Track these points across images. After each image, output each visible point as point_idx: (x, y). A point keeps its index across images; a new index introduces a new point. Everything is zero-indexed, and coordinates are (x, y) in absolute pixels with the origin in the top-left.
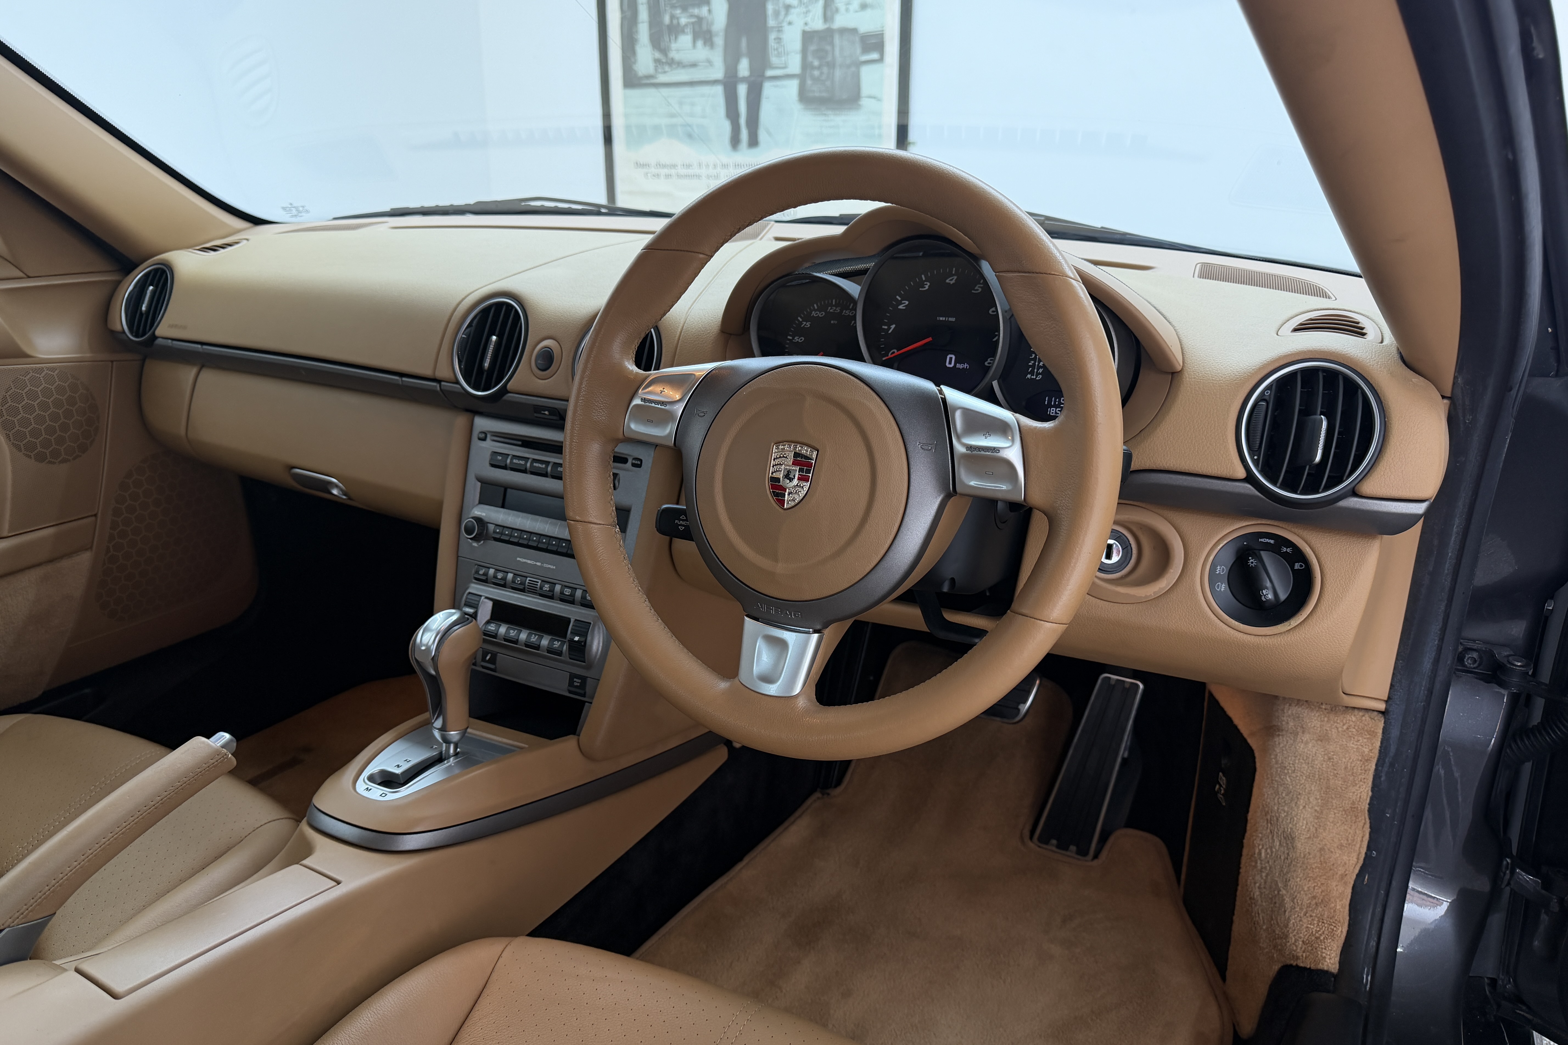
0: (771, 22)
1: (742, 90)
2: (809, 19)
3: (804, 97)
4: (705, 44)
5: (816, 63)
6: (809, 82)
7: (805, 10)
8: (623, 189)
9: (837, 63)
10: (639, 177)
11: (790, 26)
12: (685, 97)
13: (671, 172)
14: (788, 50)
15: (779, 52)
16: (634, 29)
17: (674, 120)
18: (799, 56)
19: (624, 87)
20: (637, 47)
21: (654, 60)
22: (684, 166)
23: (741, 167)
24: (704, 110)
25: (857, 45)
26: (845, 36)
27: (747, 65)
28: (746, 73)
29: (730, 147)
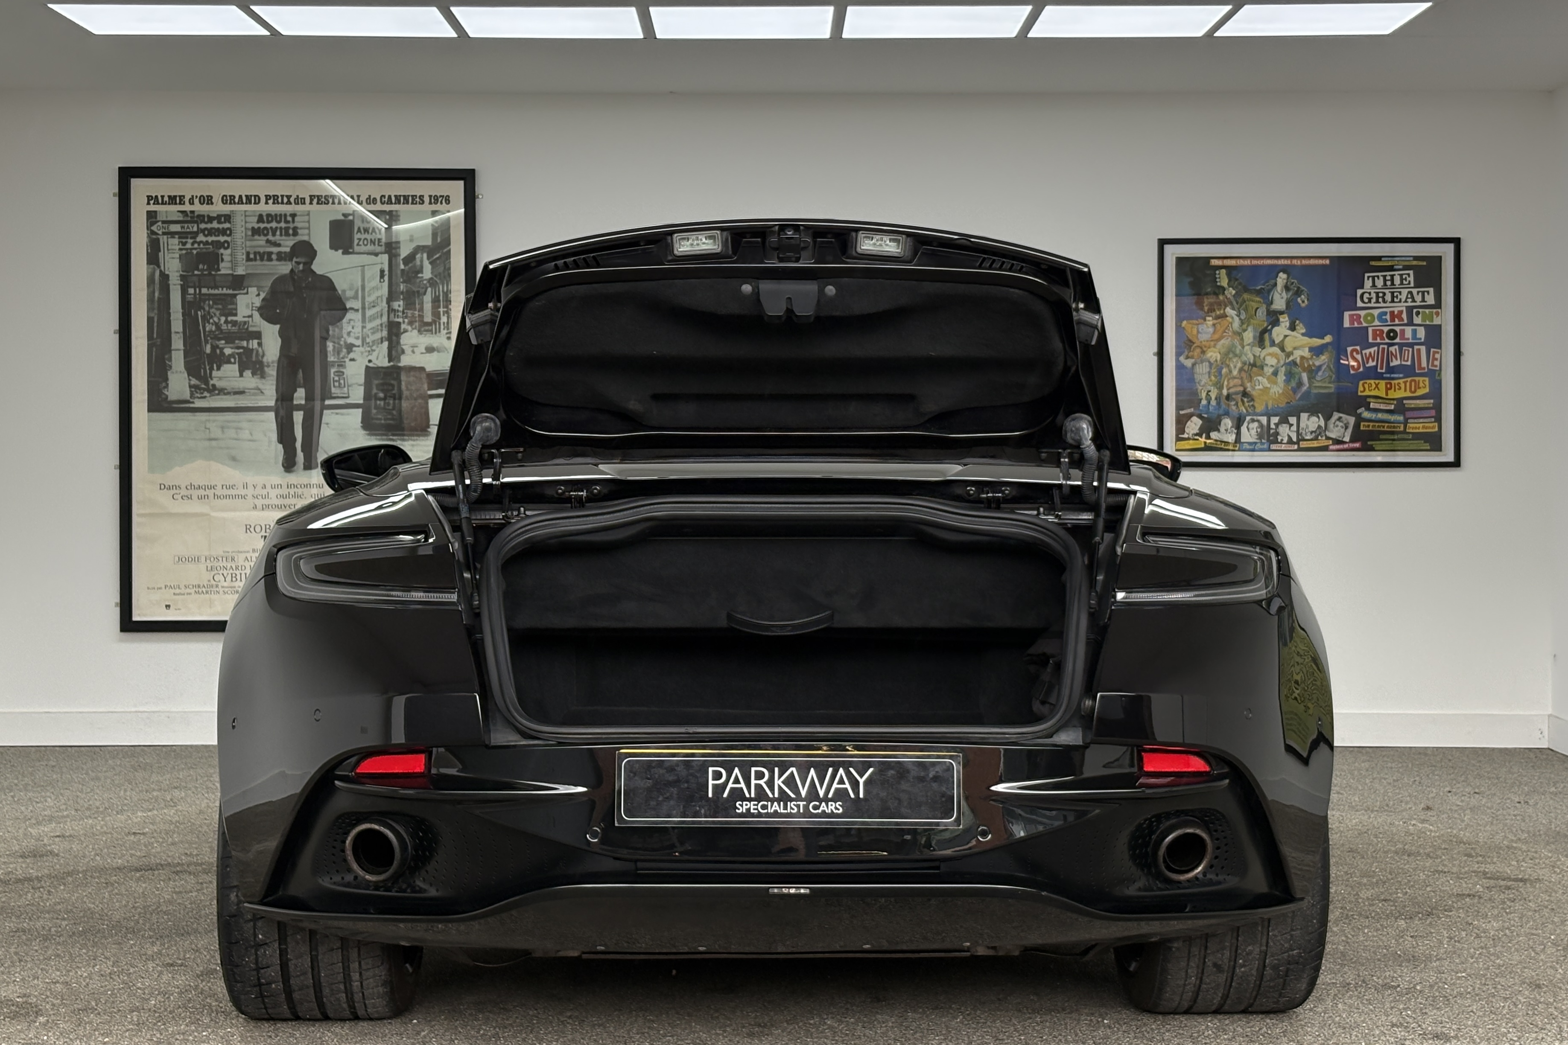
0: (331, 358)
1: (298, 417)
2: (373, 357)
3: (368, 424)
4: (253, 374)
5: (381, 395)
6: (374, 411)
7: (369, 349)
8: (142, 511)
9: (404, 396)
10: (164, 499)
11: (352, 362)
12: (228, 422)
13: (208, 492)
14: (350, 383)
15: (340, 384)
16: (166, 356)
17: (214, 443)
18: (362, 388)
19: (149, 410)
20: (169, 373)
21: (190, 386)
22: (224, 487)
23: (295, 486)
24: (251, 434)
25: (425, 381)
26: (412, 373)
27: (303, 395)
28: (303, 402)
29: (282, 469)
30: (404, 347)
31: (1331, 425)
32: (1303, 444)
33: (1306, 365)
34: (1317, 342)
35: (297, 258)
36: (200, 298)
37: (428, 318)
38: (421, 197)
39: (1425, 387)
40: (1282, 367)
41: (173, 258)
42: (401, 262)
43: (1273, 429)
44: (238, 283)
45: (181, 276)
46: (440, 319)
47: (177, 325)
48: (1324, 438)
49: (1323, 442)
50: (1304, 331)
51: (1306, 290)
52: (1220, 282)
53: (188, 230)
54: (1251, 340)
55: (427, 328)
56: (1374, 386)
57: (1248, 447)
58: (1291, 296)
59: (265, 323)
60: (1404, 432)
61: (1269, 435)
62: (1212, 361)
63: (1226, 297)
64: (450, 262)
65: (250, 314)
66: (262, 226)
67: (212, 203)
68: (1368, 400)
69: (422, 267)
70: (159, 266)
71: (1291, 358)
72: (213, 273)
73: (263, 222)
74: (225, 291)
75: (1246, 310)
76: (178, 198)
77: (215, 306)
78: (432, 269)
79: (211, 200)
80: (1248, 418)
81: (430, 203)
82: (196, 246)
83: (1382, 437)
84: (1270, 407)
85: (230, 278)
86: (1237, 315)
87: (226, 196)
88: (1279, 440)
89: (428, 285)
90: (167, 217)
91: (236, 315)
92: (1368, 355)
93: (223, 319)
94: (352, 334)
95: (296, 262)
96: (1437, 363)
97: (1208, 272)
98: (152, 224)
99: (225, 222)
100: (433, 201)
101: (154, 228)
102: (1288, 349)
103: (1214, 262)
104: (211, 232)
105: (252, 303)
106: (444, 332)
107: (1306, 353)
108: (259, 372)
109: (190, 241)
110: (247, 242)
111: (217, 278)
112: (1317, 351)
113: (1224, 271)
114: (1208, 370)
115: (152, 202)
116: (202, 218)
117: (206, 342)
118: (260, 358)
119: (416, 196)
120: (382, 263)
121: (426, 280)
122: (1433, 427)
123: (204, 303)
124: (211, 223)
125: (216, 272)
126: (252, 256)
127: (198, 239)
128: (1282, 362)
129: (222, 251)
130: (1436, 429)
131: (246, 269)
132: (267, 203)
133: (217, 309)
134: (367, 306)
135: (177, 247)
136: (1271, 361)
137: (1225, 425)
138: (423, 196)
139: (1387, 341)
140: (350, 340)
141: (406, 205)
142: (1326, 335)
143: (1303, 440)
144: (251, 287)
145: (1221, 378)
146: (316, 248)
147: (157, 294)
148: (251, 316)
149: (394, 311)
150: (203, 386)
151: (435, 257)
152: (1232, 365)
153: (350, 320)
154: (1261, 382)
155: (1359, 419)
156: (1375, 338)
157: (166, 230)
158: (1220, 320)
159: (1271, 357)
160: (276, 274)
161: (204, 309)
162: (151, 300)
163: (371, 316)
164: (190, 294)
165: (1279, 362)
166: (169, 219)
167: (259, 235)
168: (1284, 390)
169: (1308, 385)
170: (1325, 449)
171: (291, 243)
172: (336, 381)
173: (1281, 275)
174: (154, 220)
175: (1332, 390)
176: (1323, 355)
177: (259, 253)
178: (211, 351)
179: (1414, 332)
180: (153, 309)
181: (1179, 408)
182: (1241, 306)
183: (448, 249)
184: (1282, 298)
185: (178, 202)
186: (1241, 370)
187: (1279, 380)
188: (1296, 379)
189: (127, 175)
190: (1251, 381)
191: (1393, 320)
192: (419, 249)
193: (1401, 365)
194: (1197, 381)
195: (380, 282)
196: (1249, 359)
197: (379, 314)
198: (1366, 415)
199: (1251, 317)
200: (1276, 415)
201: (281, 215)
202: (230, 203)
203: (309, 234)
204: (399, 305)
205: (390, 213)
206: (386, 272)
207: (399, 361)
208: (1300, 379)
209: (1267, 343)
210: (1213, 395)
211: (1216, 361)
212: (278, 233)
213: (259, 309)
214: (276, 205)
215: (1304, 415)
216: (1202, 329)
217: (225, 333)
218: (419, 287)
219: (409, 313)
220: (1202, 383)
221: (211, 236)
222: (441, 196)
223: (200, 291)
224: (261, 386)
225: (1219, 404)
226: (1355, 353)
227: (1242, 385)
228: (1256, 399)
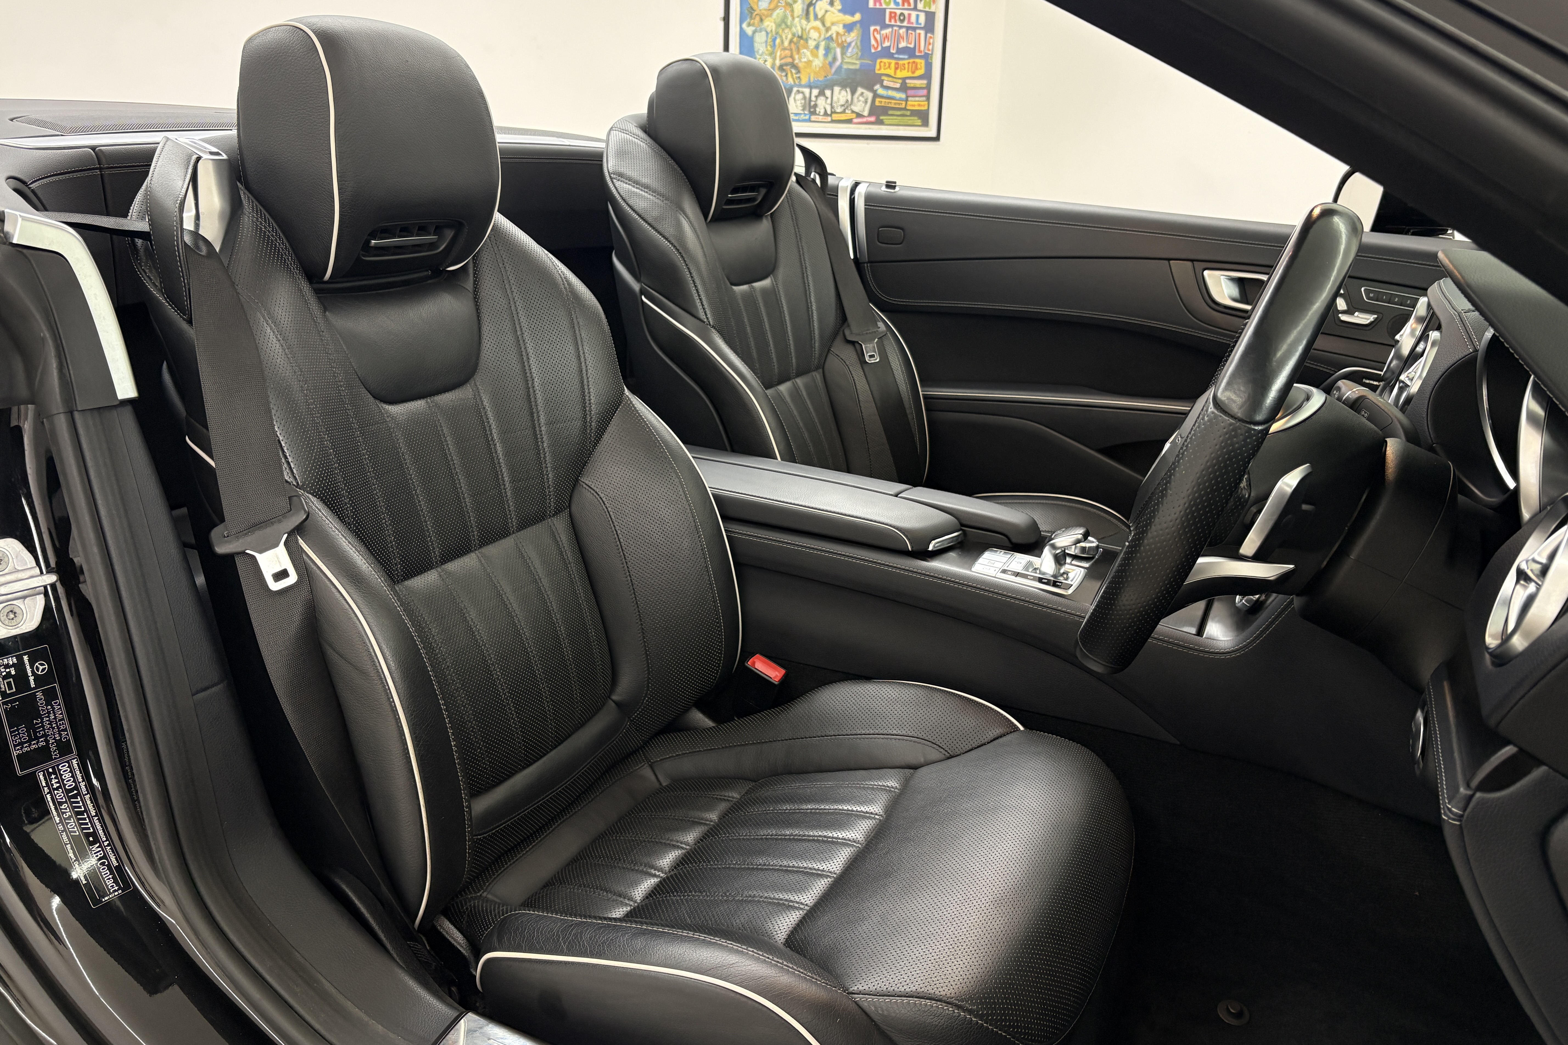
31: (855, 100)
32: (835, 117)
33: (840, 41)
34: (849, 19)
39: (921, 69)
40: (822, 40)
43: (813, 101)
48: (850, 112)
49: (849, 115)
50: (840, 7)
54: (800, 13)
56: (887, 65)
57: (795, 117)
60: (905, 109)
61: (810, 107)
62: (769, 30)
68: (883, 78)
71: (830, 33)
80: (795, 89)
83: (890, 112)
84: (811, 80)
88: (817, 112)
92: (885, 35)
96: (930, 47)
102: (828, 24)
107: (840, 29)
112: (849, 28)
114: (765, 38)
122: (924, 106)
128: (822, 37)
130: (926, 108)
136: (814, 35)
139: (898, 23)
142: (855, 13)
143: (833, 112)
145: (774, 49)
152: (784, 37)
154: (807, 54)
155: (876, 96)
156: (890, 21)
159: (814, 31)
165: (820, 36)
168: (823, 63)
169: (840, 60)
170: (849, 121)
175: (857, 67)
176: (853, 32)
179: (918, 16)
186: (791, 41)
187: (820, 54)
188: (833, 52)
190: (798, 53)
191: (903, 5)
193: (907, 47)
194: (756, 50)
196: (798, 31)
198: (881, 91)
200: (816, 87)
208: (835, 53)
211: (771, 31)
215: (837, 89)
220: (760, 52)
226: (875, 33)
227: (792, 57)
228: (802, 71)
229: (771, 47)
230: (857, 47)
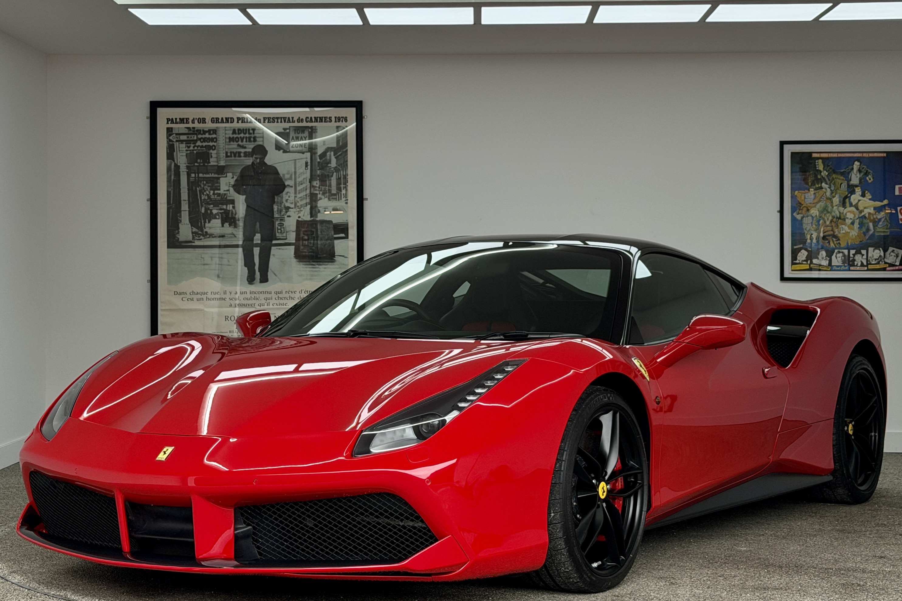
0: (276, 215)
1: (256, 251)
2: (301, 215)
3: (298, 256)
4: (230, 225)
5: (306, 237)
6: (302, 247)
7: (298, 210)
8: (163, 308)
9: (319, 238)
10: (177, 301)
11: (289, 218)
12: (214, 254)
13: (203, 296)
14: (287, 230)
15: (281, 231)
16: (179, 215)
17: (206, 267)
18: (295, 233)
19: (169, 247)
20: (180, 225)
21: (192, 233)
22: (213, 293)
23: (255, 293)
24: (228, 261)
25: (332, 229)
26: (324, 224)
27: (260, 238)
28: (259, 242)
29: (247, 282)
30: (320, 209)
31: (887, 255)
32: (870, 267)
33: (872, 218)
34: (879, 204)
35: (256, 155)
36: (198, 179)
37: (334, 191)
38: (330, 118)
40: (857, 219)
41: (182, 156)
42: (318, 157)
43: (852, 257)
44: (221, 170)
45: (187, 166)
46: (341, 191)
47: (184, 195)
48: (883, 263)
50: (870, 197)
51: (872, 172)
52: (818, 167)
53: (191, 139)
54: (838, 203)
55: (333, 197)
57: (836, 269)
58: (862, 176)
59: (237, 194)
62: (813, 215)
63: (822, 176)
64: (347, 157)
65: (228, 189)
66: (235, 136)
67: (205, 123)
69: (330, 160)
70: (174, 161)
71: (863, 214)
72: (206, 164)
73: (236, 134)
74: (213, 175)
75: (834, 184)
76: (185, 120)
77: (207, 185)
78: (337, 161)
79: (205, 121)
80: (836, 251)
81: (336, 122)
82: (196, 148)
84: (849, 245)
85: (216, 168)
86: (829, 188)
87: (214, 118)
88: (856, 264)
89: (334, 171)
90: (178, 131)
91: (219, 190)
93: (212, 192)
94: (288, 201)
95: (255, 158)
97: (811, 161)
98: (170, 135)
99: (213, 134)
100: (337, 120)
101: (171, 138)
102: (861, 208)
103: (814, 155)
104: (205, 140)
105: (229, 183)
106: (343, 199)
107: (872, 211)
108: (233, 224)
109: (192, 145)
110: (227, 147)
111: (209, 168)
112: (878, 210)
113: (820, 161)
114: (811, 221)
115: (170, 122)
116: (199, 131)
117: (202, 206)
118: (234, 215)
119: (327, 117)
120: (306, 158)
121: (333, 168)
123: (201, 182)
124: (205, 134)
125: (208, 164)
126: (229, 154)
127: (197, 144)
128: (857, 217)
129: (211, 151)
131: (226, 162)
132: (238, 122)
133: (209, 186)
134: (297, 185)
135: (185, 149)
136: (850, 216)
137: (822, 255)
138: (331, 117)
140: (287, 205)
141: (321, 123)
142: (884, 200)
143: (870, 264)
144: (229, 173)
145: (819, 226)
146: (267, 149)
147: (172, 177)
148: (228, 190)
149: (314, 187)
150: (200, 232)
151: (338, 154)
152: (826, 219)
153: (287, 192)
154: (845, 228)
157: (178, 139)
158: (818, 191)
159: (850, 213)
160: (244, 165)
161: (201, 187)
162: (169, 180)
163: (300, 190)
164: (193, 177)
165: (855, 216)
166: (180, 132)
167: (233, 142)
168: (858, 233)
169: (873, 231)
170: (884, 269)
171: (252, 146)
172: (279, 229)
173: (857, 163)
174: (171, 133)
175: (888, 234)
176: (882, 212)
177: (233, 152)
178: (205, 211)
180: (171, 186)
181: (793, 245)
182: (831, 182)
183: (346, 149)
184: (857, 177)
185: (185, 122)
186: (831, 221)
187: (855, 228)
188: (866, 225)
189: (155, 106)
190: (837, 228)
192: (329, 149)
194: (804, 228)
195: (306, 169)
196: (836, 214)
197: (305, 189)
199: (838, 189)
200: (853, 249)
201: (246, 130)
202: (216, 123)
203: (263, 141)
204: (316, 183)
205: (312, 127)
206: (309, 164)
207: (317, 217)
208: (868, 226)
209: (848, 204)
210: (814, 236)
211: (816, 216)
212: (245, 140)
213: (233, 186)
214: (244, 124)
215: (871, 249)
216: (808, 196)
217: (214, 200)
218: (329, 172)
219: (323, 187)
220: (808, 229)
221: (205, 142)
222: (342, 117)
223: (198, 175)
224: (235, 233)
225: (818, 242)
227: (832, 230)
228: (840, 239)
229: (815, 225)
230: (887, 222)
